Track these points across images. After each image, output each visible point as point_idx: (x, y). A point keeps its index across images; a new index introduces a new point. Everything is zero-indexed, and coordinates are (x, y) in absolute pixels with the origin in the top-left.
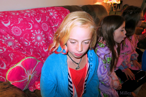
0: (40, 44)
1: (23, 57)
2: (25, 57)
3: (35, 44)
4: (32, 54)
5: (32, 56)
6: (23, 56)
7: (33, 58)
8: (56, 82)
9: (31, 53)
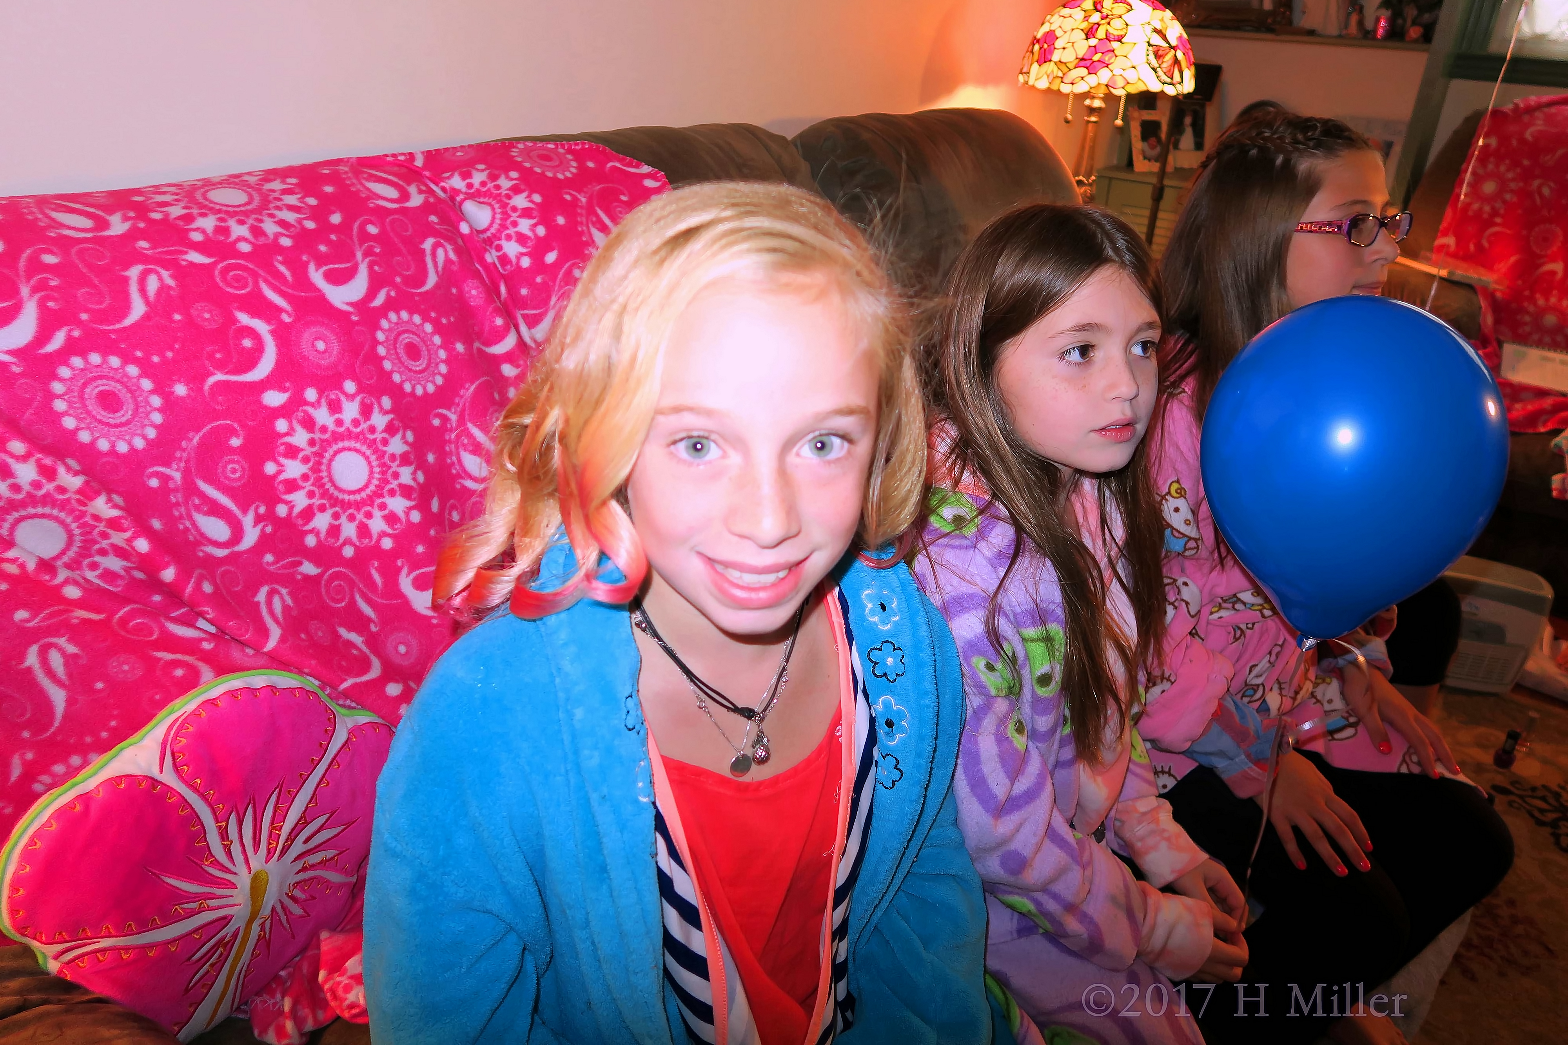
0: (363, 530)
1: (179, 672)
2: (206, 672)
3: (315, 532)
4: (283, 640)
5: (276, 661)
6: (176, 664)
7: (285, 680)
8: (536, 913)
9: (265, 633)
